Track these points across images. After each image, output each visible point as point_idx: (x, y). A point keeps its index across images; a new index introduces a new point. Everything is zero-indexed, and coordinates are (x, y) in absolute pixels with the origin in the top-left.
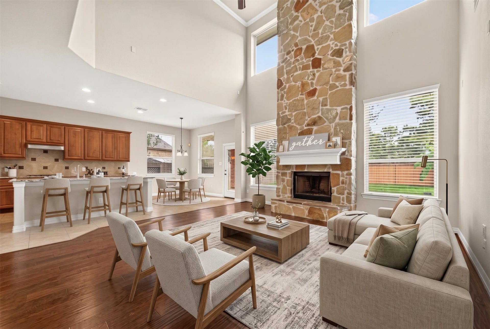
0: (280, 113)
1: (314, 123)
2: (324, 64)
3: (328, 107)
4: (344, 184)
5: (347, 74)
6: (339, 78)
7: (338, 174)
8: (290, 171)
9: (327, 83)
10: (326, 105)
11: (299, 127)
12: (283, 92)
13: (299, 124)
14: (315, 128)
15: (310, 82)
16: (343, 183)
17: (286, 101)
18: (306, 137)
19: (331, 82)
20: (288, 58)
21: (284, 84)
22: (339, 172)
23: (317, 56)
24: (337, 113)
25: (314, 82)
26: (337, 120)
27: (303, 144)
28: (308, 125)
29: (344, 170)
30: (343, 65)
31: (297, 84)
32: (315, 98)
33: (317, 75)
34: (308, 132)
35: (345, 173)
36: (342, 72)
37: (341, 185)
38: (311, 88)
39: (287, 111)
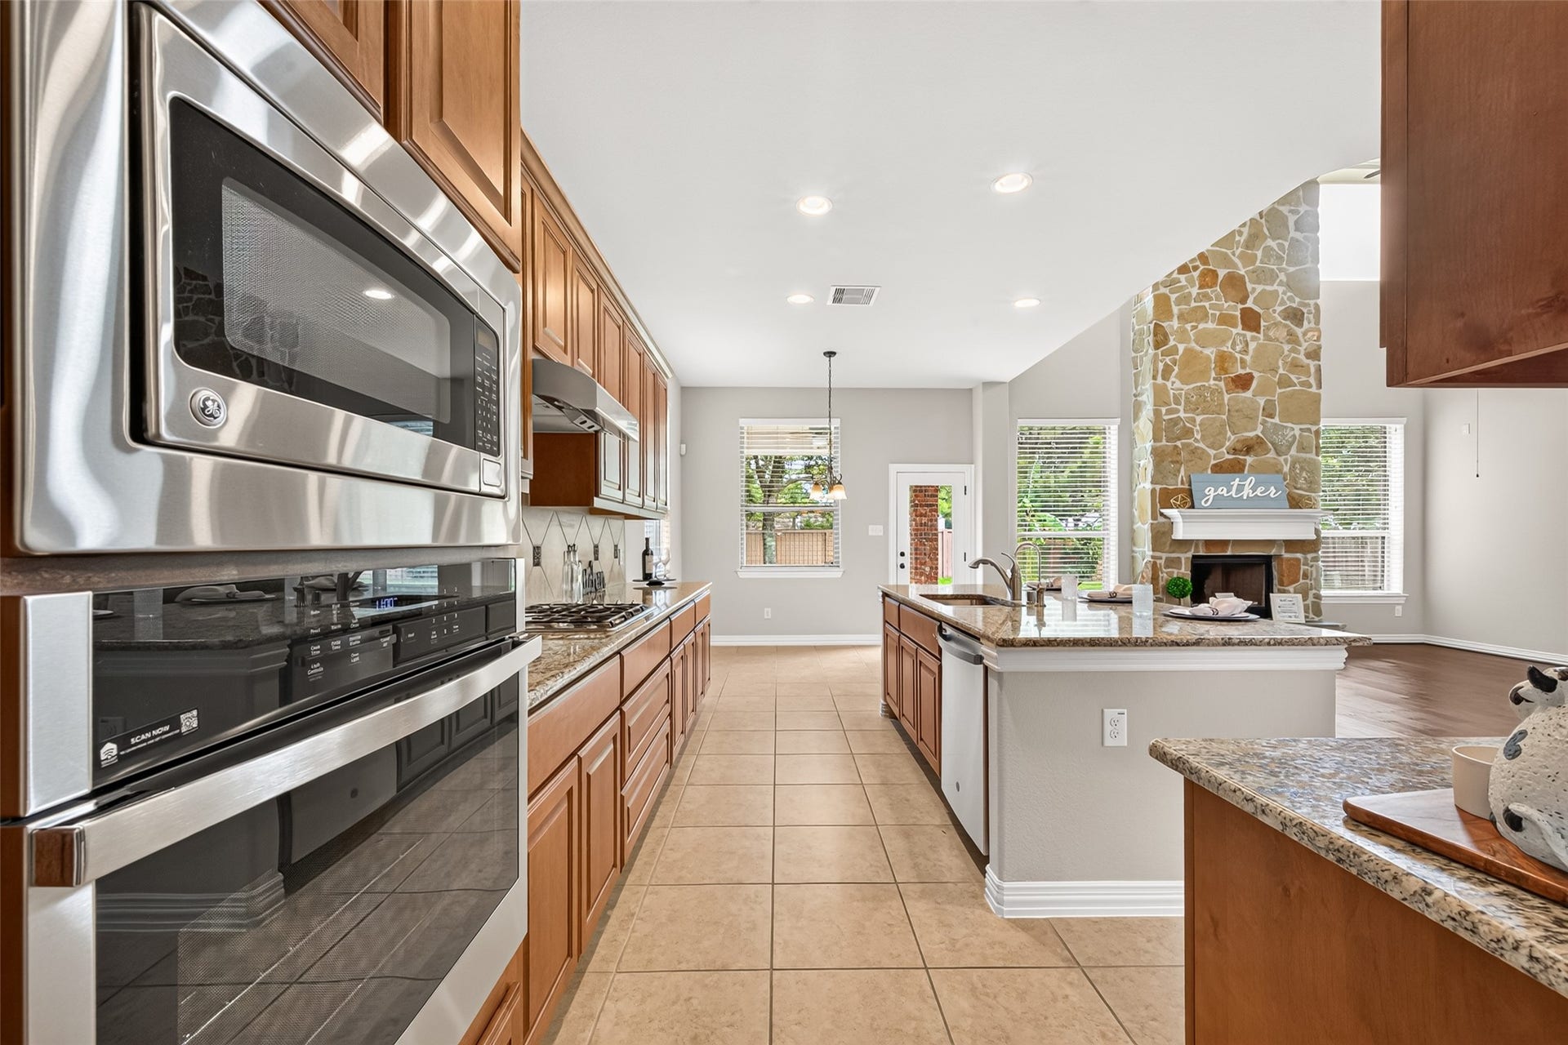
0: (1164, 410)
1: (1249, 448)
2: (1268, 328)
3: (1276, 420)
4: (1307, 578)
5: (1312, 364)
6: (1295, 366)
7: (1299, 560)
8: (1190, 555)
9: (1275, 370)
10: (1271, 416)
11: (1212, 452)
12: (1168, 359)
13: (1212, 447)
14: (1249, 459)
15: (1238, 356)
16: (1305, 576)
17: (1178, 384)
18: (1238, 479)
19: (1281, 371)
20: (1184, 283)
21: (1172, 343)
22: (1299, 555)
23: (1249, 304)
24: (1294, 436)
25: (1248, 358)
26: (1293, 451)
27: (1233, 493)
28: (1235, 451)
29: (1309, 552)
30: (1305, 345)
31: (1207, 351)
32: (1249, 394)
33: (1252, 346)
34: (1236, 468)
35: (1310, 556)
36: (1302, 357)
37: (1301, 581)
38: (1242, 372)
39: (1181, 408)
